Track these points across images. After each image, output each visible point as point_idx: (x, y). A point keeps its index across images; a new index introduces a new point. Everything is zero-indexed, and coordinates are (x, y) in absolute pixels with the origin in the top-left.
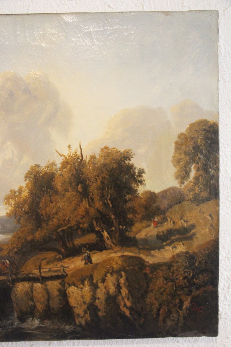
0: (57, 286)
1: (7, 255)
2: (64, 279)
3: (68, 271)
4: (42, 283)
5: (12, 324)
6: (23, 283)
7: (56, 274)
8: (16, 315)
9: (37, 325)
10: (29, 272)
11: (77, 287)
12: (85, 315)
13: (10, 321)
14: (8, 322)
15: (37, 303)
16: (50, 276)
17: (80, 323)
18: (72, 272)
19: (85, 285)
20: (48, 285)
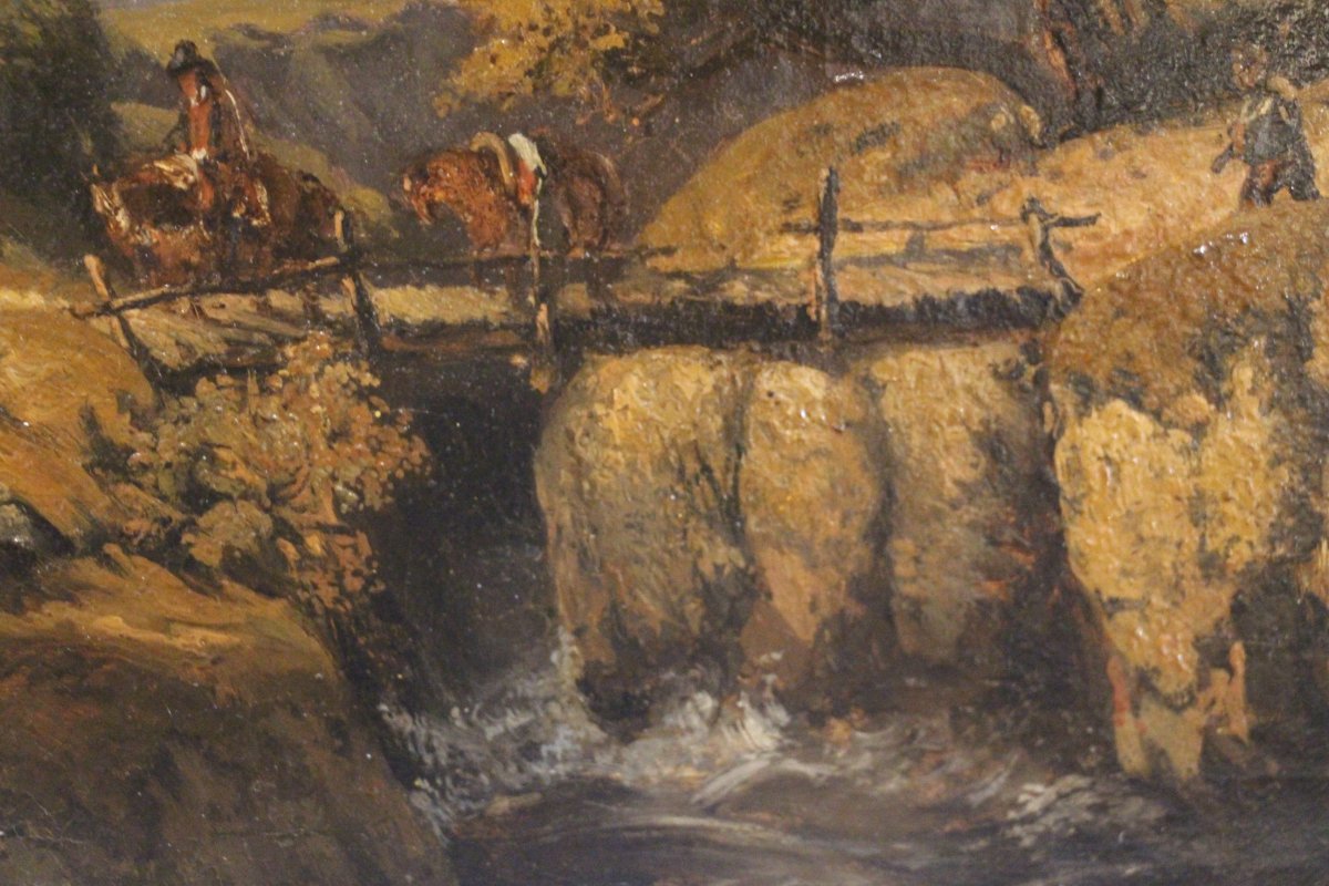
0: (977, 399)
1: (527, 89)
2: (1042, 335)
3: (1087, 259)
4: (835, 367)
5: (530, 751)
6: (656, 355)
7: (972, 287)
8: (567, 659)
9: (753, 767)
10: (719, 261)
11: (1157, 415)
12: (1203, 683)
13: (513, 720)
14: (491, 732)
15: (768, 556)
16: (916, 302)
17: (1155, 753)
18: (1117, 270)
19: (1230, 395)
20: (890, 387)
